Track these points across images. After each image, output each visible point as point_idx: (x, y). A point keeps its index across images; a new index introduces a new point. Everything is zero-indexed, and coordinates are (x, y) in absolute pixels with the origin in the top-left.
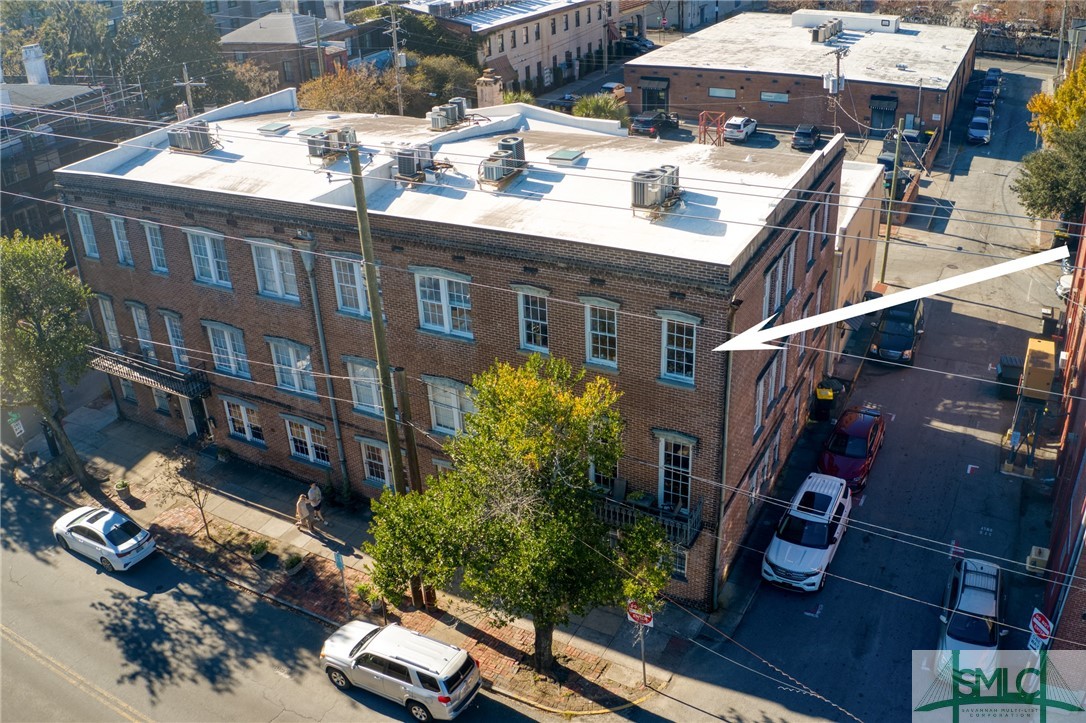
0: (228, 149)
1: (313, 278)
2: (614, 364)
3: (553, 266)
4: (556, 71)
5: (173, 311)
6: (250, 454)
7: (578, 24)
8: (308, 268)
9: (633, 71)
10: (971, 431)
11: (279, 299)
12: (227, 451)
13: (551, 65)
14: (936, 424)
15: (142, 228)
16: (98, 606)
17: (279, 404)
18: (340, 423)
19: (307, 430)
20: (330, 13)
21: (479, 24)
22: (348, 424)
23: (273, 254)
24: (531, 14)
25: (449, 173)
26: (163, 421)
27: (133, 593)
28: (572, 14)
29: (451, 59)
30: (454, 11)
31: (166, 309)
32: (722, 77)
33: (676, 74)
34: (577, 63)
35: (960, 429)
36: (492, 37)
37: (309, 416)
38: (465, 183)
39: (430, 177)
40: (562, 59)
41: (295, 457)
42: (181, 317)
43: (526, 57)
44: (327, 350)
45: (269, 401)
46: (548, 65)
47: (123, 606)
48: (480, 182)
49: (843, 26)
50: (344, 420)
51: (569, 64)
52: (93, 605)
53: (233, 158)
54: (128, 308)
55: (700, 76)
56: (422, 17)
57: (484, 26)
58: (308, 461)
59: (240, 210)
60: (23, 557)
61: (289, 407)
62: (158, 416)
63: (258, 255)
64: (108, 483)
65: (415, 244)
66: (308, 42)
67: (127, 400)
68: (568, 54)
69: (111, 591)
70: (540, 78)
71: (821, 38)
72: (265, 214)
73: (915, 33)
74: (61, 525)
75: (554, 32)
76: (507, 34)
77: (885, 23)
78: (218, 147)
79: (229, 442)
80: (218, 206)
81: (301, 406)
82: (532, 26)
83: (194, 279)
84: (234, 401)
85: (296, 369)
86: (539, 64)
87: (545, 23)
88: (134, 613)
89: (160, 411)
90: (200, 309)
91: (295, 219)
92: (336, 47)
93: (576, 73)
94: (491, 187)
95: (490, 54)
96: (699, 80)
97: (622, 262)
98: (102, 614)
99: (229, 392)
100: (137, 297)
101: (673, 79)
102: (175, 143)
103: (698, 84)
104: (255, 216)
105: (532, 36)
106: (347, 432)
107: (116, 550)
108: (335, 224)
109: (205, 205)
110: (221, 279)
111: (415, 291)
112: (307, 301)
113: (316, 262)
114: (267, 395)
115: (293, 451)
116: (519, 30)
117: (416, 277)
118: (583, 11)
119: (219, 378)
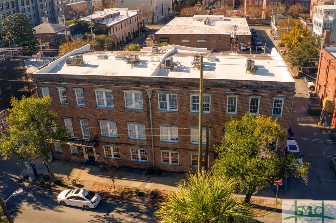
1: (151, 100)
3: (241, 88)
4: (127, 38)
5: (85, 119)
6: (112, 164)
7: (131, 23)
8: (150, 97)
9: (157, 36)
10: (309, 125)
11: (133, 109)
12: (103, 163)
13: (125, 36)
14: (300, 124)
15: (74, 91)
16: (91, 221)
17: (129, 144)
18: (154, 147)
19: (139, 151)
22: (158, 147)
23: (133, 95)
24: (119, 21)
26: (74, 157)
27: (102, 214)
28: (129, 20)
29: (104, 35)
31: (82, 118)
32: (185, 36)
33: (171, 36)
34: (132, 35)
35: (306, 125)
36: (111, 28)
37: (141, 146)
39: (175, 67)
40: (127, 34)
41: (133, 161)
42: (88, 120)
43: (120, 34)
44: (153, 124)
45: (125, 144)
46: (124, 36)
47: (101, 219)
48: (193, 67)
49: (210, 19)
50: (156, 145)
51: (130, 35)
52: (89, 222)
53: (95, 66)
54: (63, 120)
55: (178, 36)
58: (138, 162)
59: (121, 81)
60: (48, 212)
61: (133, 145)
63: (126, 95)
64: (64, 181)
66: (58, 32)
67: (57, 152)
68: (129, 33)
69: (93, 216)
70: (123, 41)
71: (207, 23)
72: (132, 81)
73: (229, 20)
75: (125, 26)
77: (221, 18)
78: (85, 63)
79: (103, 160)
80: (111, 81)
81: (138, 144)
82: (120, 24)
83: (97, 106)
84: (108, 146)
86: (122, 36)
87: (123, 23)
88: (107, 221)
89: (73, 154)
90: (98, 116)
91: (145, 82)
93: (132, 38)
95: (111, 34)
96: (178, 38)
97: (263, 85)
99: (107, 143)
100: (68, 115)
101: (170, 38)
102: (70, 63)
103: (178, 39)
104: (128, 82)
105: (120, 27)
106: (157, 149)
107: (91, 201)
108: (161, 82)
109: (105, 80)
110: (108, 105)
111: (190, 101)
113: (152, 95)
114: (124, 142)
115: (132, 159)
116: (117, 26)
117: (191, 96)
118: (131, 19)
119: (102, 139)
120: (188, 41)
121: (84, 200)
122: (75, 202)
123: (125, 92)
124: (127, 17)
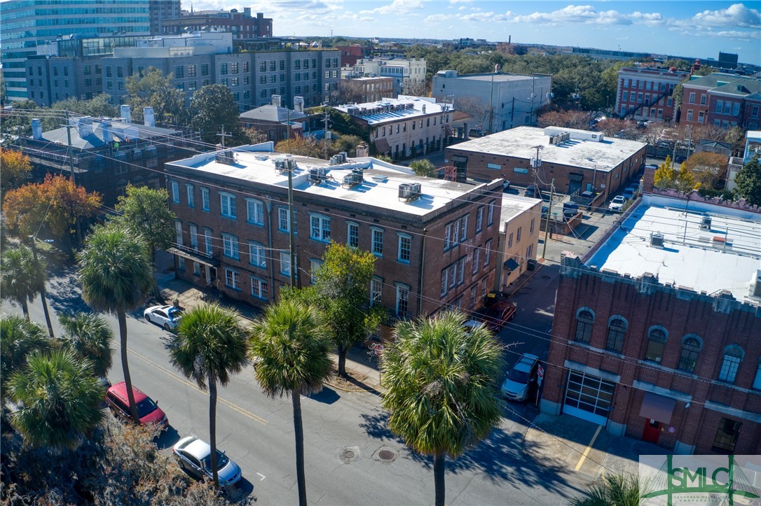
0: (241, 163)
1: (270, 215)
2: (381, 255)
3: (361, 214)
4: (413, 149)
5: (209, 228)
6: (234, 295)
7: (428, 125)
8: (269, 211)
9: (450, 152)
11: (255, 224)
12: (224, 293)
13: (411, 146)
15: (201, 191)
17: (249, 271)
18: (274, 279)
19: (260, 283)
20: (297, 107)
21: (373, 121)
22: (277, 280)
23: (255, 205)
24: (402, 118)
25: (332, 180)
26: (196, 279)
28: (425, 120)
29: (355, 137)
30: (361, 113)
31: (206, 227)
32: (494, 158)
33: (471, 155)
34: (425, 146)
36: (379, 128)
37: (262, 277)
38: (337, 184)
39: (323, 181)
40: (417, 143)
41: (253, 296)
42: (212, 231)
43: (396, 140)
44: (272, 247)
45: (246, 270)
46: (409, 145)
48: (342, 184)
49: (570, 136)
50: (276, 278)
51: (421, 146)
53: (243, 167)
54: (189, 226)
55: (483, 157)
56: (343, 114)
57: (375, 122)
58: (259, 298)
59: (244, 186)
61: (253, 272)
62: (194, 277)
63: (249, 205)
65: (312, 203)
66: (283, 122)
67: (180, 269)
68: (421, 141)
70: (404, 152)
71: (554, 141)
72: (254, 188)
73: (610, 143)
74: (148, 311)
75: (414, 128)
76: (388, 128)
77: (594, 137)
78: (237, 162)
79: (224, 289)
81: (258, 272)
82: (402, 125)
83: (221, 214)
84: (230, 269)
85: (258, 256)
86: (404, 145)
87: (410, 124)
89: (196, 275)
90: (221, 228)
91: (266, 191)
92: (297, 125)
93: (425, 151)
94: (347, 187)
95: (377, 136)
96: (483, 159)
97: (385, 213)
98: (164, 341)
99: (228, 265)
100: (194, 222)
101: (470, 157)
102: (218, 159)
103: (482, 161)
105: (401, 130)
106: (276, 284)
107: (172, 320)
110: (232, 215)
111: (310, 223)
112: (266, 227)
113: (272, 209)
114: (244, 267)
115: (252, 293)
116: (395, 126)
117: (311, 217)
118: (432, 119)
119: (225, 259)
120: (499, 167)
121: (167, 317)
122: (158, 317)
123: (248, 200)
124: (421, 114)
